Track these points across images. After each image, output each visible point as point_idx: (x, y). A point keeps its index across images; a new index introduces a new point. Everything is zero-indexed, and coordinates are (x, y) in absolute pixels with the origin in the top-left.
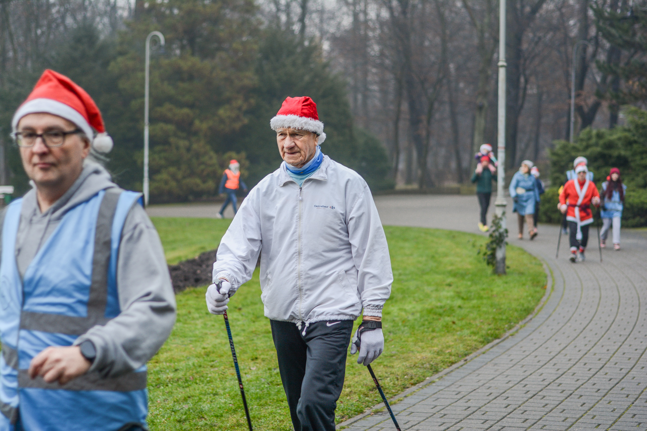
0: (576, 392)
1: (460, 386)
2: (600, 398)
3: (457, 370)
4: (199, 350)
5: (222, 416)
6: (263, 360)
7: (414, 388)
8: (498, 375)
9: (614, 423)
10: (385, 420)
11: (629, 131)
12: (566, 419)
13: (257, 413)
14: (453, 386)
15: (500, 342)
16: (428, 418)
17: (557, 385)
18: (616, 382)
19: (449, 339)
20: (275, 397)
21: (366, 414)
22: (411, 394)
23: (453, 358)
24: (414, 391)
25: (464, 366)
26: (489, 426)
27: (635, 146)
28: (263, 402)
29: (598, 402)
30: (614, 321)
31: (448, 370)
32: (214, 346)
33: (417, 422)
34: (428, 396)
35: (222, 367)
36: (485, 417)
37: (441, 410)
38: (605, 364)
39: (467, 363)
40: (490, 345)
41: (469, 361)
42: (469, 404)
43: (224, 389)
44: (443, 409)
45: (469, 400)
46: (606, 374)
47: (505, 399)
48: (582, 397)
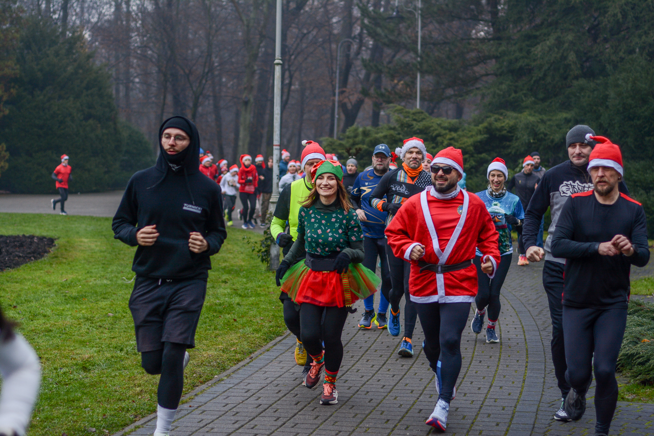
0: (363, 389)
1: (249, 383)
2: (386, 394)
3: (244, 368)
6: (48, 360)
7: (204, 386)
8: (285, 373)
9: (402, 418)
10: (178, 419)
12: (356, 415)
14: (241, 384)
15: (282, 339)
16: (221, 416)
17: (343, 381)
18: (399, 378)
19: (233, 337)
20: (66, 397)
22: (202, 392)
23: (239, 356)
24: (204, 390)
25: (250, 364)
26: (283, 423)
28: (53, 402)
29: (385, 398)
31: (235, 367)
33: (211, 420)
34: (218, 394)
36: (277, 414)
37: (233, 408)
38: (387, 360)
39: (252, 360)
40: (273, 342)
41: (255, 359)
42: (259, 402)
44: (235, 407)
45: (260, 398)
46: (389, 370)
47: (294, 397)
48: (369, 394)
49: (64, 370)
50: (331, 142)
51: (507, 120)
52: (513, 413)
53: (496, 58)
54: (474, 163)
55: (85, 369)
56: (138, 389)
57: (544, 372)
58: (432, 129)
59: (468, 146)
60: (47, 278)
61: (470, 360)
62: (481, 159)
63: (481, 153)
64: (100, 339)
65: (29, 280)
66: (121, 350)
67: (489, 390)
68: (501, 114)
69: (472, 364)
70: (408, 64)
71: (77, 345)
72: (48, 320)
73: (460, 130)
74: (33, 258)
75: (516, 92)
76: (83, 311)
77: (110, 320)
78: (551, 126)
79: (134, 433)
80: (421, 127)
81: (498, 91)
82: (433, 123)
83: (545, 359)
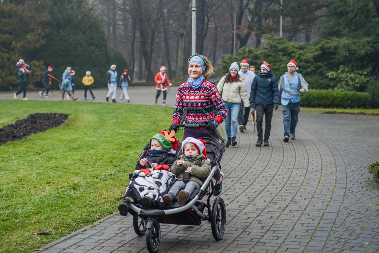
0: (236, 200)
2: (249, 202)
4: (15, 178)
5: (29, 217)
6: (54, 184)
9: (257, 216)
11: (267, 49)
12: (230, 215)
13: (50, 214)
17: (225, 195)
18: (258, 193)
20: (61, 205)
21: (114, 214)
27: (270, 58)
28: (53, 208)
29: (248, 205)
30: (258, 158)
32: (24, 176)
35: (29, 188)
38: (252, 183)
43: (30, 201)
46: (253, 189)
48: (239, 202)
49: (63, 189)
50: (230, 57)
51: (333, 42)
52: (324, 213)
53: (327, 6)
54: (313, 68)
55: (74, 189)
56: (104, 200)
57: (345, 189)
58: (289, 48)
59: (310, 58)
60: (61, 137)
61: (301, 183)
62: (318, 65)
63: (317, 62)
64: (86, 171)
65: (50, 138)
66: (97, 178)
67: (311, 200)
68: (330, 39)
69: (303, 185)
70: (275, 11)
71: (72, 175)
72: (57, 161)
73: (305, 49)
74: (54, 126)
75: (338, 26)
76: (79, 156)
77: (94, 161)
78: (359, 46)
79: (98, 226)
80: (282, 48)
81: (327, 26)
82: (289, 45)
83: (347, 182)
